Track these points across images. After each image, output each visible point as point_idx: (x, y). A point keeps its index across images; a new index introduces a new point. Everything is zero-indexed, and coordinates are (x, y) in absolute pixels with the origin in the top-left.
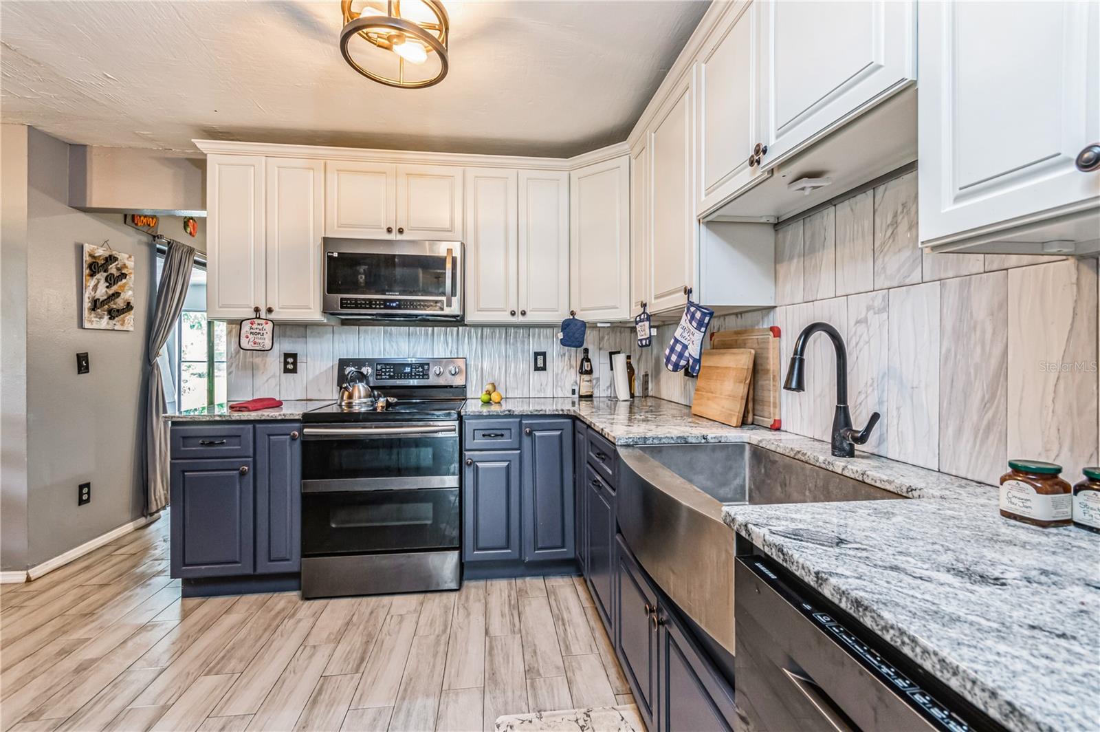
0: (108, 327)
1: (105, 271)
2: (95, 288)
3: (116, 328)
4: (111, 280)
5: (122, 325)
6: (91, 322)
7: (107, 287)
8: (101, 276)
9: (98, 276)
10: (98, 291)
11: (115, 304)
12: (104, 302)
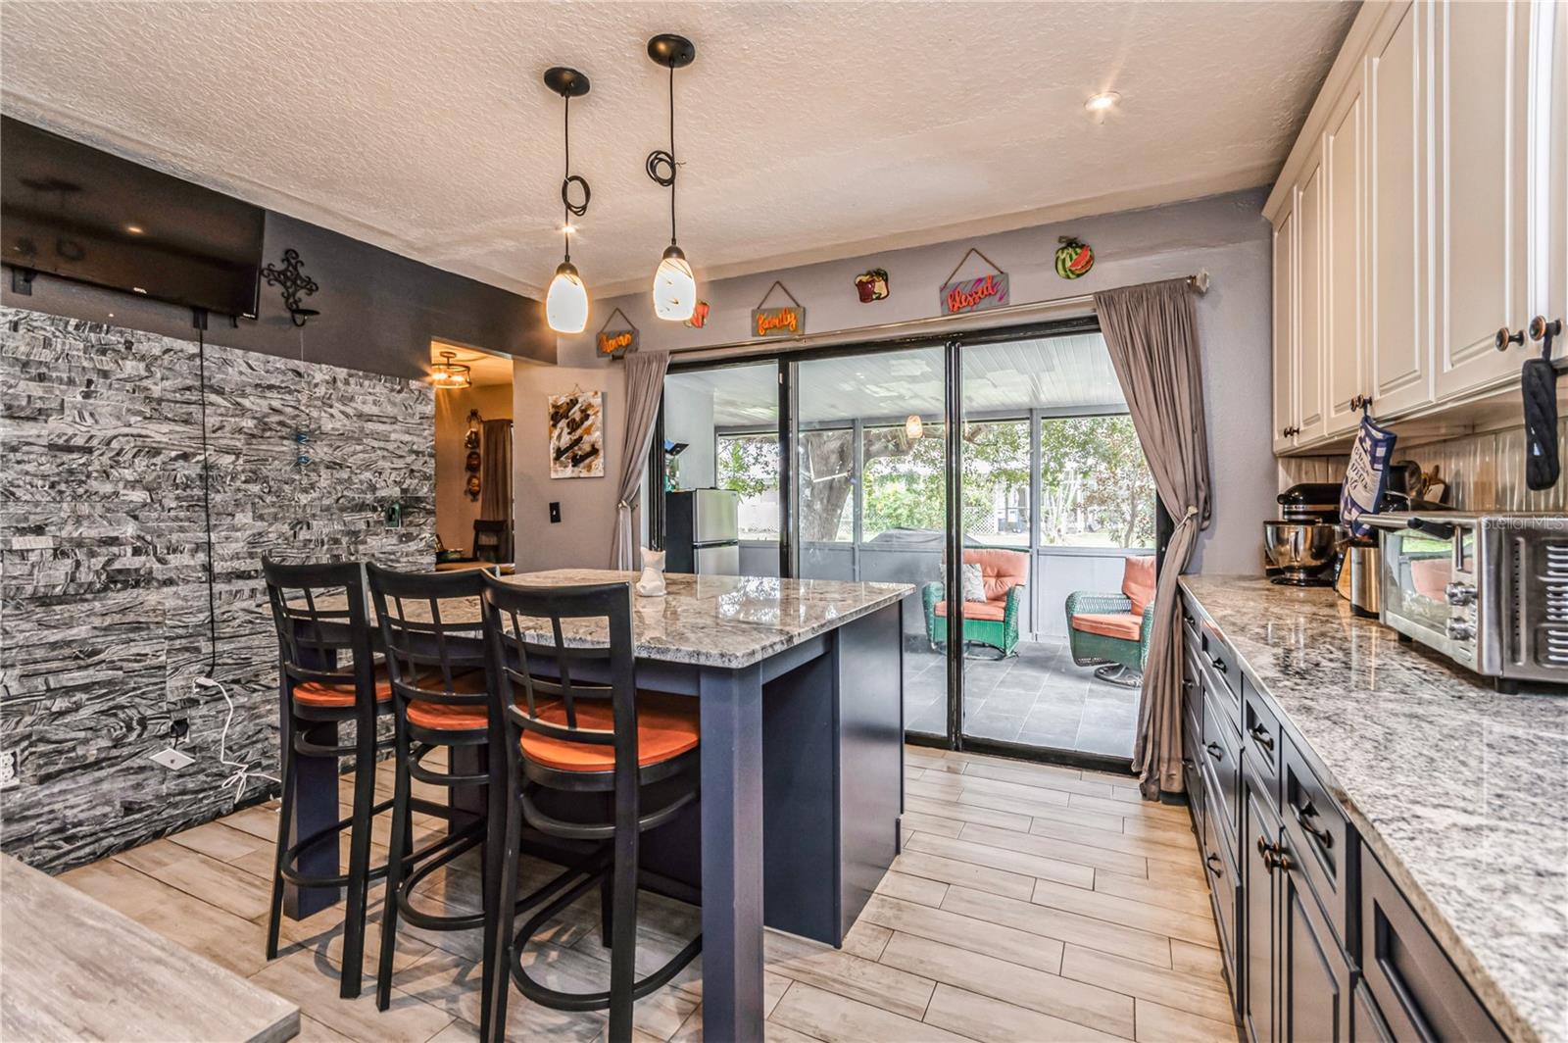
0: (574, 475)
1: (567, 417)
2: (559, 437)
3: (582, 475)
4: (574, 426)
5: (589, 471)
6: (556, 471)
7: (569, 433)
8: (563, 423)
9: (560, 425)
10: (562, 440)
11: (580, 449)
12: (567, 450)
